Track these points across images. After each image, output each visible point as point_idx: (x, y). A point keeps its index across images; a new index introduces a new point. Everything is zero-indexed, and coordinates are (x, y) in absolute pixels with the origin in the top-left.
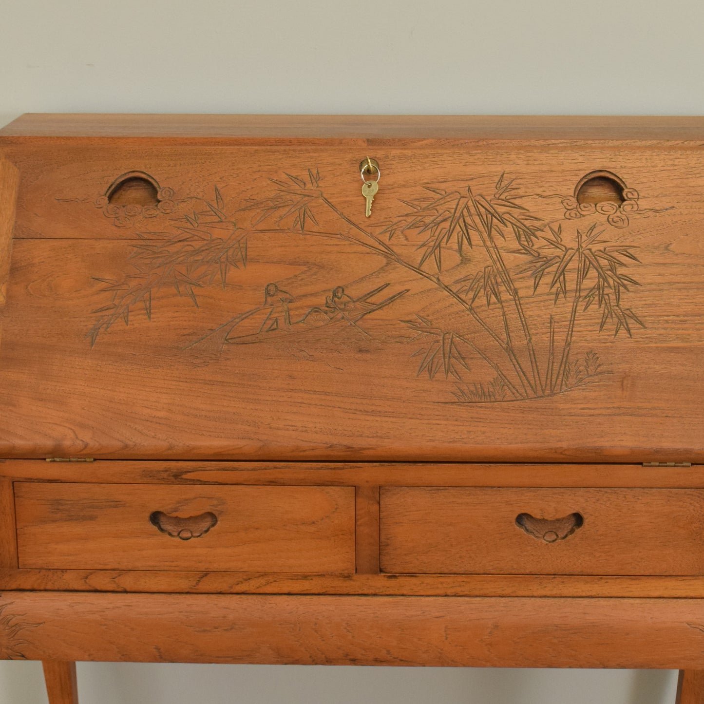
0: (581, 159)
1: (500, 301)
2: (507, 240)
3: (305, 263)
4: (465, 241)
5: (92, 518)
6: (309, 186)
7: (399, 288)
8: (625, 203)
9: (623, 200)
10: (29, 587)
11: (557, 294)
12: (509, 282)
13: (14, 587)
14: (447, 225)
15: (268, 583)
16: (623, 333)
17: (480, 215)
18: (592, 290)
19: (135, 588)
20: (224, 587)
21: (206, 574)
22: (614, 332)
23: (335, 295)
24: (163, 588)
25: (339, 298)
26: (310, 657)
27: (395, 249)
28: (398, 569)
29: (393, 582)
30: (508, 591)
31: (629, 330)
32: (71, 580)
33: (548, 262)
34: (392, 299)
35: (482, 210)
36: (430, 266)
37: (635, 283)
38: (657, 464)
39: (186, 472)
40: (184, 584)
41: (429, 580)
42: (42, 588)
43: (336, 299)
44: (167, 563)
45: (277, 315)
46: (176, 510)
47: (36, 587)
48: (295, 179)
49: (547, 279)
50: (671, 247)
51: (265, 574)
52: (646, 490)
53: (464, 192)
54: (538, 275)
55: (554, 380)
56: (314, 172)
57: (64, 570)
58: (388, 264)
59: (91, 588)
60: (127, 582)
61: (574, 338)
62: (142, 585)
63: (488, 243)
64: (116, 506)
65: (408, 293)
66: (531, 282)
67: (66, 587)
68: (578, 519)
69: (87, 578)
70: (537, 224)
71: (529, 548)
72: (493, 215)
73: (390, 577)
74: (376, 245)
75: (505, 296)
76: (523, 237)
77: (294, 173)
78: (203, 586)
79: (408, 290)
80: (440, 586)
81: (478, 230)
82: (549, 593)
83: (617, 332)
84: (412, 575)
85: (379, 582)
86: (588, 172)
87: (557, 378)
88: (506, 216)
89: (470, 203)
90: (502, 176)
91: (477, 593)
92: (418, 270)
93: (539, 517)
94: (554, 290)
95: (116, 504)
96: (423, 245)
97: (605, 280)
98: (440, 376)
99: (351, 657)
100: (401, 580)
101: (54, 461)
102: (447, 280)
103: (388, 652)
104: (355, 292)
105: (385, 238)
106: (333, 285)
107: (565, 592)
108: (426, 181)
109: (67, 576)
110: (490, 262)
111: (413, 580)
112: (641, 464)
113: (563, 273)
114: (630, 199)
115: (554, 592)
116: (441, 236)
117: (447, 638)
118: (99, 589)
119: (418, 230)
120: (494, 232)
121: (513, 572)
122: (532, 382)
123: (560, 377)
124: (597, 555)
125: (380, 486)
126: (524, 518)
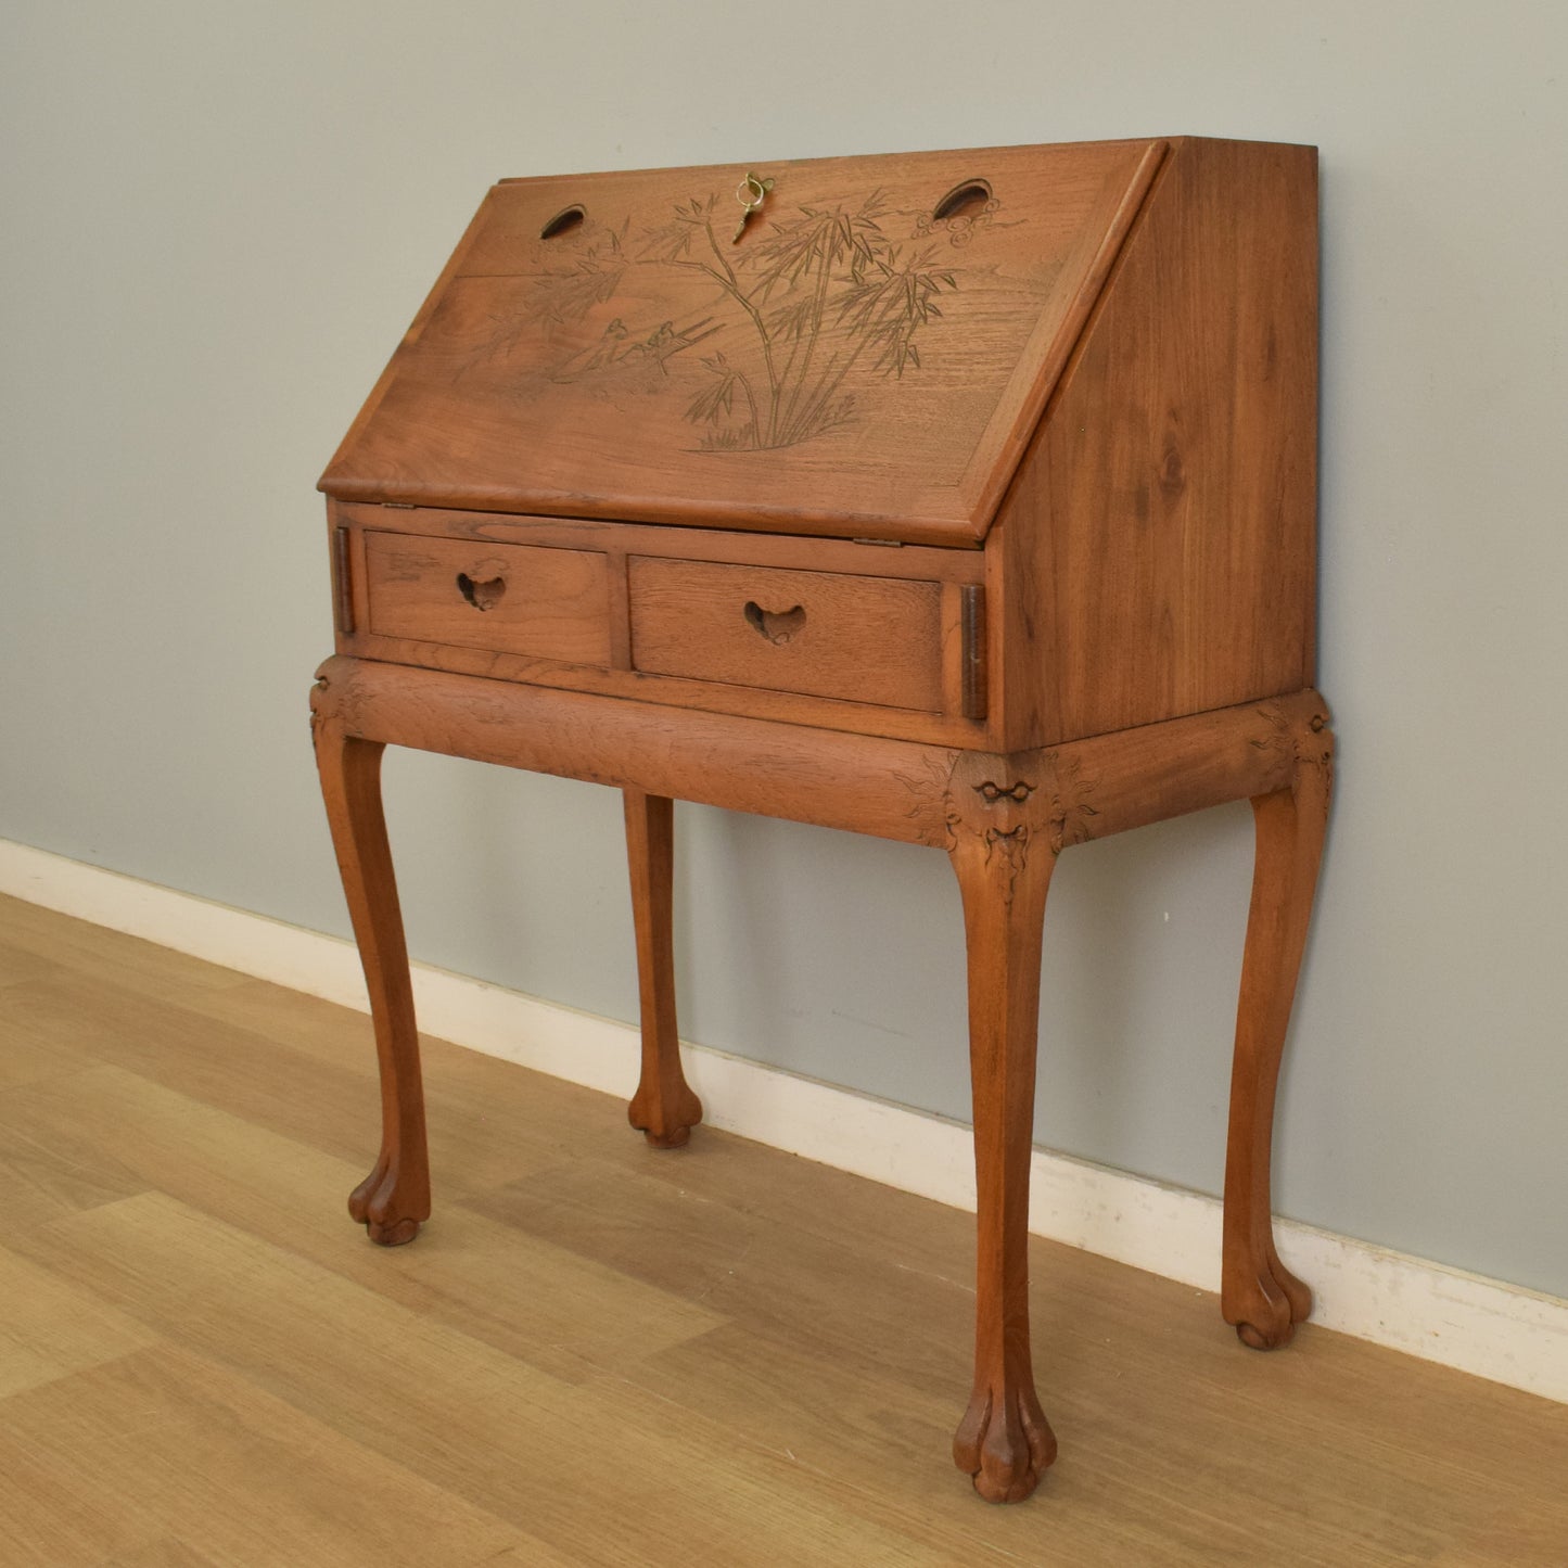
1: (799, 337)
2: (842, 266)
3: (656, 297)
4: (804, 267)
5: (417, 578)
6: (703, 212)
8: (979, 217)
9: (979, 214)
10: (376, 658)
11: (855, 328)
12: (819, 314)
13: (368, 656)
14: (797, 250)
15: (544, 673)
16: (894, 372)
17: (833, 238)
18: (891, 322)
20: (511, 674)
21: (498, 655)
22: (885, 373)
23: (661, 332)
24: (468, 669)
25: (663, 334)
27: (738, 279)
28: (647, 667)
29: (641, 684)
30: (739, 709)
31: (901, 371)
32: (404, 652)
33: (867, 290)
34: (705, 335)
35: (839, 231)
36: (759, 296)
37: (938, 314)
38: (866, 541)
39: (478, 526)
40: (481, 666)
41: (673, 684)
42: (385, 659)
43: (660, 335)
44: (469, 639)
46: (475, 574)
47: (382, 657)
48: (696, 205)
49: (854, 311)
50: (998, 271)
51: (540, 661)
52: (861, 579)
53: (832, 212)
54: (850, 306)
55: (799, 428)
56: (715, 196)
57: (400, 640)
58: (723, 296)
59: (418, 664)
60: (443, 658)
61: (842, 380)
62: (444, 663)
63: (823, 271)
64: (433, 566)
65: (724, 328)
66: (838, 314)
67: (401, 661)
68: (797, 611)
69: (415, 651)
70: (881, 245)
71: (757, 651)
72: (845, 237)
73: (639, 676)
74: (725, 275)
75: (807, 331)
76: (860, 262)
77: (698, 198)
78: (495, 671)
79: (724, 325)
80: (678, 693)
81: (822, 255)
82: (776, 716)
83: (888, 372)
84: (657, 675)
85: (629, 682)
86: (961, 182)
87: (803, 426)
88: (856, 238)
89: (831, 224)
90: (878, 191)
92: (746, 302)
93: (764, 609)
94: (856, 322)
95: (433, 563)
96: (764, 274)
97: (910, 311)
98: (701, 421)
100: (650, 682)
101: (387, 507)
102: (763, 313)
104: (680, 327)
105: (736, 267)
107: (793, 717)
108: (806, 201)
109: (404, 646)
110: (813, 292)
111: (659, 683)
112: (852, 539)
113: (875, 302)
114: (988, 212)
115: (782, 716)
116: (786, 262)
117: (670, 757)
118: (424, 664)
119: (768, 257)
120: (835, 257)
121: (745, 682)
122: (778, 430)
123: (806, 425)
124: (820, 667)
125: (628, 555)
126: (755, 612)
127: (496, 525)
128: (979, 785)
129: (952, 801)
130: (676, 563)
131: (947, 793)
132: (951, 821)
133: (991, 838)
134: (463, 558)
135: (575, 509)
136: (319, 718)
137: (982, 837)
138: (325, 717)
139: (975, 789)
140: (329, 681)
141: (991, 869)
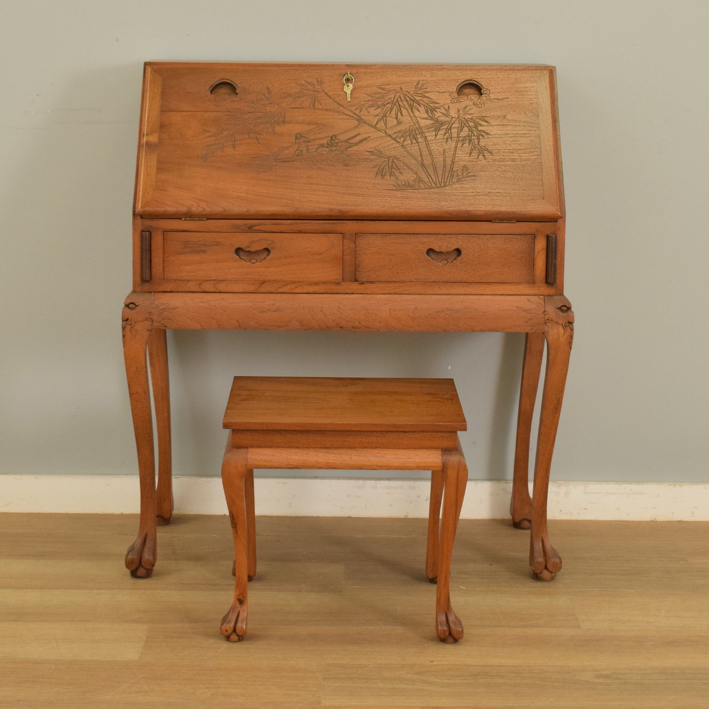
0: (460, 74)
1: (418, 142)
2: (421, 113)
3: (316, 124)
4: (399, 113)
5: (204, 251)
6: (317, 86)
7: (365, 136)
8: (483, 95)
9: (482, 94)
10: (169, 290)
11: (447, 139)
12: (422, 133)
13: (161, 290)
14: (390, 105)
15: (296, 287)
16: (481, 157)
17: (407, 101)
18: (465, 137)
19: (226, 290)
20: (272, 289)
21: (264, 282)
22: (477, 157)
23: (331, 139)
24: (240, 290)
25: (334, 140)
26: (319, 326)
27: (363, 117)
28: (364, 280)
29: (362, 286)
30: (422, 291)
31: (484, 156)
32: (192, 286)
33: (442, 124)
34: (361, 141)
35: (408, 98)
36: (381, 125)
37: (488, 134)
38: (499, 221)
39: (255, 226)
40: (252, 288)
41: (381, 285)
42: (176, 291)
43: (332, 141)
44: (243, 277)
45: (301, 148)
46: (249, 247)
47: (173, 290)
48: (310, 83)
49: (442, 132)
50: (507, 117)
51: (294, 282)
52: (493, 236)
53: (398, 90)
54: (437, 130)
55: (446, 179)
56: (320, 80)
57: (188, 281)
58: (359, 124)
59: (203, 291)
60: (222, 287)
61: (456, 160)
62: (230, 289)
63: (411, 115)
64: (217, 245)
65: (370, 138)
66: (434, 133)
67: (189, 290)
68: (458, 252)
70: (437, 105)
71: (433, 268)
72: (413, 101)
73: (361, 284)
74: (353, 115)
75: (420, 140)
76: (429, 112)
77: (309, 80)
78: (262, 289)
79: (369, 137)
80: (386, 288)
81: (406, 108)
82: (443, 292)
83: (478, 157)
84: (372, 282)
85: (355, 286)
86: (463, 80)
87: (447, 179)
88: (420, 102)
89: (402, 95)
90: (418, 82)
91: (406, 292)
92: (375, 127)
93: (438, 251)
94: (446, 137)
95: (218, 244)
96: (377, 115)
97: (472, 132)
98: (387, 177)
99: (340, 326)
100: (366, 285)
101: (186, 220)
102: (389, 132)
103: (360, 322)
104: (342, 138)
105: (357, 112)
106: (330, 134)
107: (452, 291)
108: (379, 84)
109: (190, 284)
110: (412, 124)
111: (373, 285)
112: (490, 221)
113: (450, 129)
114: (486, 94)
115: (447, 292)
116: (387, 111)
117: (390, 315)
118: (206, 291)
119: (374, 108)
120: (414, 109)
121: (424, 281)
122: (435, 180)
123: (449, 178)
124: (469, 271)
125: (356, 234)
126: (430, 251)
127: (268, 225)
128: (559, 307)
129: (547, 314)
130: (386, 236)
131: (544, 312)
132: (547, 321)
133: (566, 325)
134: (243, 240)
135: (331, 216)
136: (130, 323)
137: (562, 325)
138: (135, 322)
139: (558, 308)
140: (137, 304)
141: (565, 337)
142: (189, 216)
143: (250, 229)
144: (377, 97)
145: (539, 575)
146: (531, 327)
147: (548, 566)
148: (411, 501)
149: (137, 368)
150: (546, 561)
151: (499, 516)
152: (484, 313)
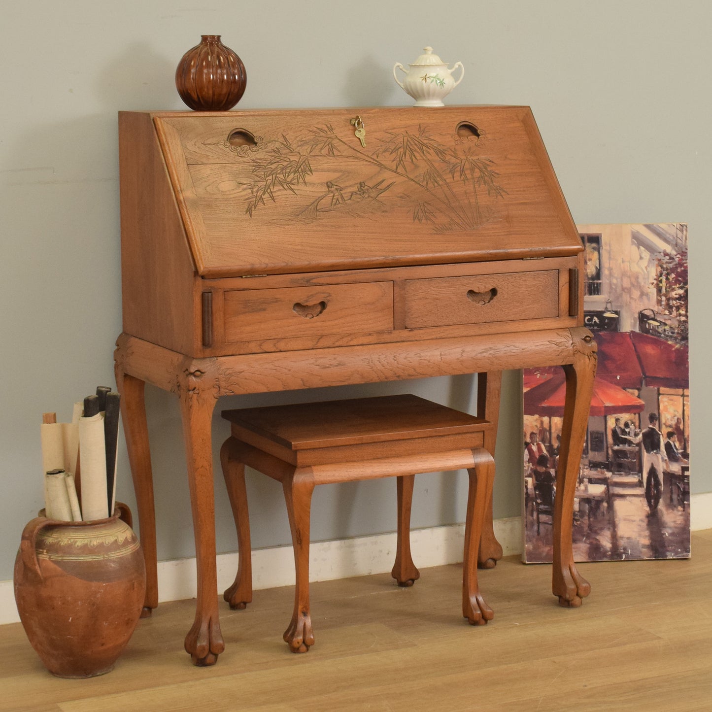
0: (453, 116)
1: (439, 185)
2: (433, 156)
3: (341, 171)
4: (413, 158)
5: (264, 310)
6: (329, 133)
7: (391, 181)
8: (480, 136)
9: (478, 135)
10: (231, 354)
11: (464, 181)
12: (440, 176)
13: (223, 354)
14: (401, 150)
15: (352, 339)
16: (499, 197)
17: (416, 144)
18: (479, 178)
19: (286, 349)
20: (330, 344)
21: (322, 337)
22: (495, 197)
23: (361, 186)
24: (300, 347)
25: (364, 187)
26: (378, 377)
27: (382, 163)
28: (413, 326)
29: (411, 333)
30: (465, 333)
31: (502, 196)
32: (253, 347)
33: (455, 166)
34: (389, 186)
35: (416, 142)
36: (400, 170)
37: (498, 174)
38: (529, 259)
39: (312, 279)
40: (310, 344)
41: (428, 330)
42: (237, 354)
43: (362, 188)
44: (302, 333)
45: (337, 197)
46: (307, 301)
47: (234, 353)
48: (321, 130)
49: (458, 174)
51: (350, 335)
52: (524, 273)
53: (405, 134)
54: (452, 172)
55: (476, 220)
56: (329, 126)
57: (249, 342)
58: (381, 170)
59: (263, 351)
60: (282, 345)
61: (478, 201)
62: (290, 347)
63: (424, 158)
64: (276, 302)
66: (451, 176)
67: (250, 352)
68: (494, 291)
69: (261, 345)
70: (445, 148)
71: (473, 309)
72: (422, 144)
73: (410, 331)
74: (372, 160)
75: (441, 183)
76: (439, 155)
77: (320, 127)
78: (320, 345)
79: (395, 182)
80: (434, 333)
81: (417, 152)
82: (483, 333)
83: (497, 197)
84: (420, 328)
85: (405, 334)
86: (459, 122)
88: (428, 145)
89: (409, 139)
90: (420, 125)
91: (451, 336)
92: (396, 172)
93: (477, 292)
94: (462, 178)
95: (277, 301)
96: (394, 160)
97: (484, 173)
98: (424, 221)
99: (398, 375)
100: (416, 332)
101: (247, 277)
102: (411, 177)
103: (415, 370)
104: (370, 184)
105: (375, 157)
106: (359, 181)
107: (491, 331)
108: (385, 129)
109: (251, 345)
110: (428, 167)
111: (421, 331)
112: (522, 259)
113: (463, 171)
114: (483, 134)
115: (486, 332)
116: (401, 155)
117: (441, 360)
118: (267, 351)
119: (389, 153)
120: (425, 152)
121: (466, 323)
123: (478, 219)
124: (504, 310)
125: (405, 280)
126: (471, 292)
127: (324, 277)
129: (575, 346)
130: (431, 280)
131: (573, 343)
132: (575, 353)
133: (591, 355)
134: (300, 295)
136: (197, 392)
137: (588, 355)
138: (202, 390)
139: (582, 339)
140: (203, 371)
141: (590, 366)
142: (252, 273)
143: (309, 283)
144: (388, 141)
145: (571, 602)
146: (562, 360)
147: (580, 592)
148: (374, 557)
149: (203, 440)
150: (577, 587)
151: (454, 561)
152: (523, 349)
